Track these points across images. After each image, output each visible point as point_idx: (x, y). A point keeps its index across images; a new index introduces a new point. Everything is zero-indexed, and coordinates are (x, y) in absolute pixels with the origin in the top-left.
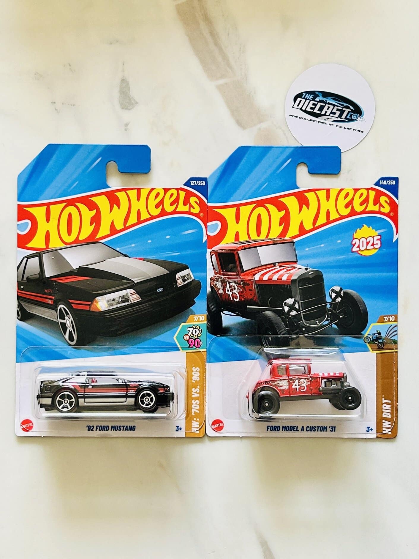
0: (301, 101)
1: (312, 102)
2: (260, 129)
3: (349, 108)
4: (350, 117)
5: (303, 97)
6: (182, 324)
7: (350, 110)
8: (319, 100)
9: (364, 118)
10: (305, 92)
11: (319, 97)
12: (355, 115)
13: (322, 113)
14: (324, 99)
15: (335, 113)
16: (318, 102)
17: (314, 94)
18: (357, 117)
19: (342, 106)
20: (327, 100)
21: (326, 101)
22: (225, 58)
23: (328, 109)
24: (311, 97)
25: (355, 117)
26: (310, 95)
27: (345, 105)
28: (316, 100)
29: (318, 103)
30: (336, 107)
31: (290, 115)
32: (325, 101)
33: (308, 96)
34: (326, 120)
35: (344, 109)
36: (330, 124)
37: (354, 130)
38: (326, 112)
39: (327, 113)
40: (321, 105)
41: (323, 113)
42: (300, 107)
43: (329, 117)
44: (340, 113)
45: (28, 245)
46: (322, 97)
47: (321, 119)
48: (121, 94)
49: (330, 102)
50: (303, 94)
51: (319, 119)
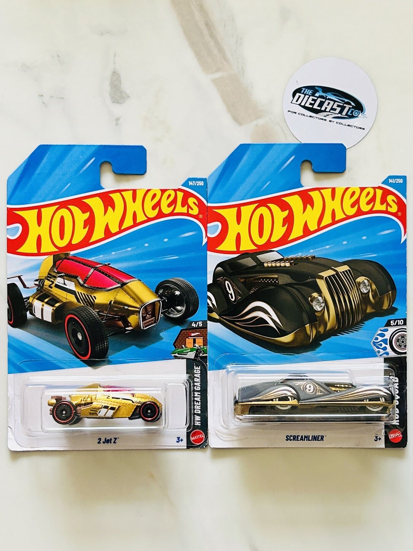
0: (300, 96)
1: (311, 98)
2: (257, 125)
3: (350, 104)
4: (351, 113)
5: (302, 92)
7: (351, 107)
8: (319, 96)
9: (365, 115)
10: (304, 87)
11: (319, 92)
12: (356, 112)
13: (322, 109)
14: (324, 95)
15: (335, 110)
16: (318, 97)
17: (314, 89)
18: (358, 114)
19: (343, 102)
21: (326, 97)
23: (328, 105)
24: (310, 92)
25: (356, 113)
26: (309, 90)
27: (346, 100)
28: (315, 95)
29: (317, 99)
30: (336, 103)
31: (289, 111)
33: (307, 91)
34: (326, 116)
35: (345, 105)
36: (330, 121)
38: (326, 108)
40: (321, 101)
41: (323, 109)
42: (299, 102)
43: (329, 113)
44: (340, 110)
46: (322, 92)
47: (321, 115)
48: (112, 88)
49: (330, 98)
50: (303, 89)
51: (319, 115)
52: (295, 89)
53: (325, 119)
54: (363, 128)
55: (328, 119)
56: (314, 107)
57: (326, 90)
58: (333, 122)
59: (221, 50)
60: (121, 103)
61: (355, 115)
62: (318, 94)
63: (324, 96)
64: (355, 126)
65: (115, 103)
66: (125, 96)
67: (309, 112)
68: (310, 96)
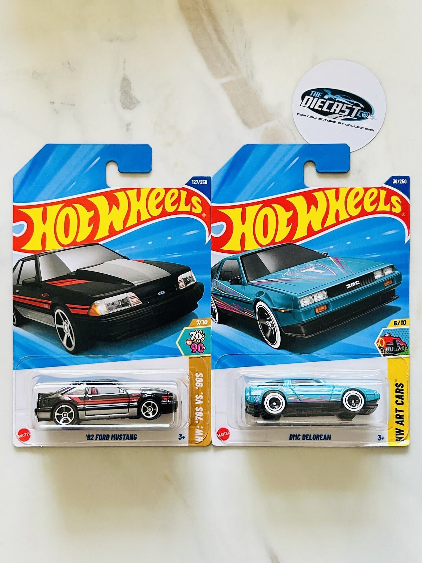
0: (309, 99)
1: (320, 100)
2: (267, 128)
3: (359, 106)
4: (360, 115)
5: (311, 94)
6: (185, 328)
7: (360, 108)
8: (328, 98)
9: (374, 116)
10: (313, 90)
11: (328, 94)
14: (333, 97)
15: (344, 112)
16: (327, 100)
17: (323, 92)
18: (367, 115)
19: (352, 104)
20: (335, 97)
22: (230, 54)
23: (337, 107)
24: (319, 95)
25: (365, 115)
26: (318, 93)
27: (355, 102)
28: (324, 98)
30: (345, 105)
31: (298, 114)
32: (334, 99)
33: (316, 93)
34: (335, 119)
35: (354, 107)
36: (340, 123)
37: (365, 129)
39: (336, 111)
40: (330, 104)
41: (332, 111)
42: (308, 105)
43: (338, 115)
44: (350, 111)
45: (23, 248)
46: (331, 95)
47: (330, 117)
48: (122, 93)
49: (339, 100)
50: (311, 92)
51: (328, 117)
53: (334, 122)
54: (372, 130)
56: (323, 110)
57: (335, 92)
58: (342, 124)
60: (132, 109)
62: (327, 96)
65: (126, 109)
66: (135, 101)
67: (318, 114)
68: (319, 98)
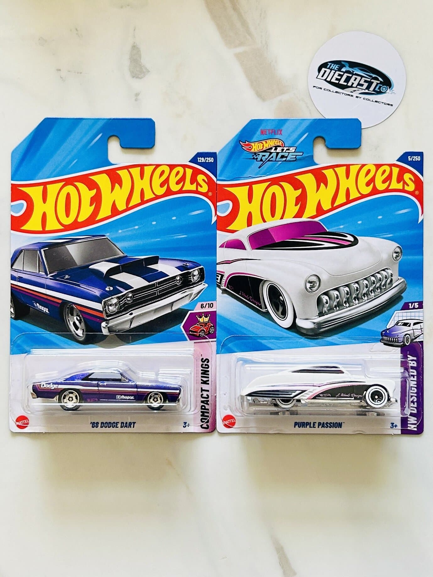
0: (325, 71)
1: (337, 73)
2: (281, 101)
3: (378, 80)
4: (378, 89)
5: (328, 66)
7: (379, 82)
8: (346, 71)
9: (393, 90)
10: (330, 62)
11: (346, 67)
12: (384, 87)
13: (348, 85)
14: (351, 70)
15: (362, 85)
16: (344, 73)
17: (340, 64)
18: (386, 89)
19: (371, 77)
21: (353, 72)
23: (355, 80)
24: (337, 67)
25: (384, 89)
26: (335, 65)
27: (374, 76)
28: (342, 70)
29: (344, 74)
30: (363, 78)
31: (314, 87)
33: (334, 66)
34: (353, 92)
35: (372, 81)
36: (357, 97)
38: (353, 84)
40: (348, 76)
41: (350, 84)
42: (325, 77)
43: (356, 89)
44: (368, 85)
46: (348, 67)
47: (347, 91)
48: (131, 62)
49: (357, 73)
50: (328, 64)
51: (345, 91)
52: (320, 64)
53: (351, 95)
54: (391, 105)
55: (355, 94)
56: (340, 83)
57: (353, 65)
58: (360, 98)
59: (244, 23)
60: (141, 78)
61: (383, 90)
62: (344, 69)
63: (351, 72)
64: (383, 103)
65: (135, 78)
66: (145, 70)
67: (335, 88)
68: (336, 71)
